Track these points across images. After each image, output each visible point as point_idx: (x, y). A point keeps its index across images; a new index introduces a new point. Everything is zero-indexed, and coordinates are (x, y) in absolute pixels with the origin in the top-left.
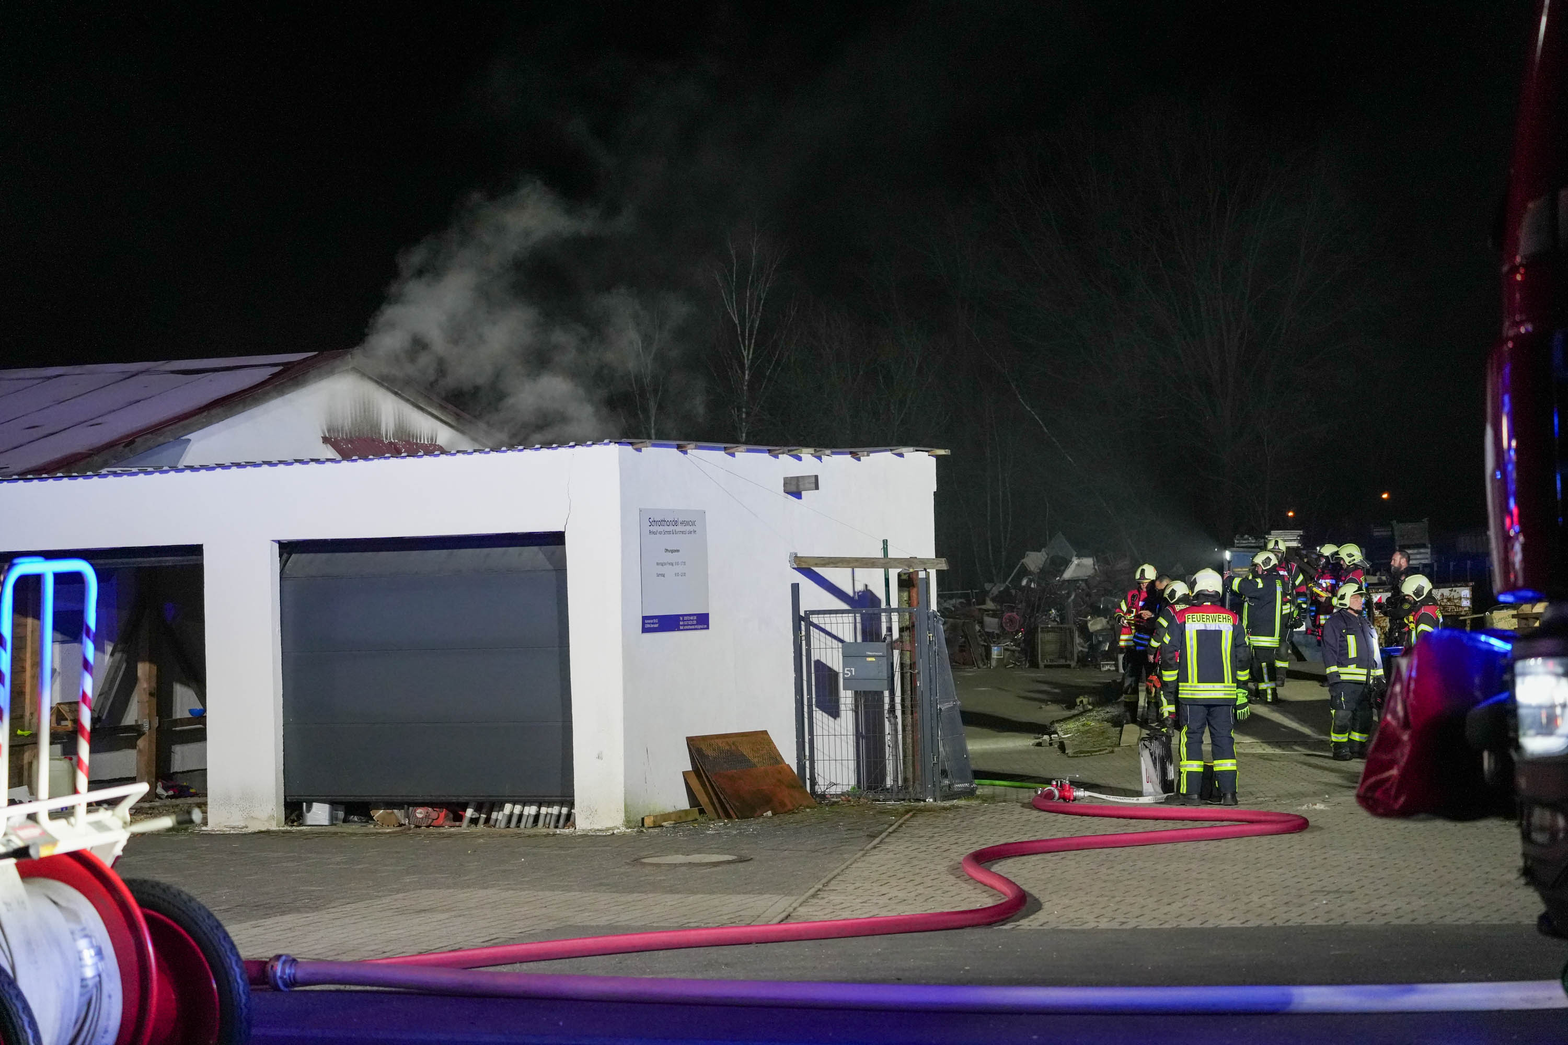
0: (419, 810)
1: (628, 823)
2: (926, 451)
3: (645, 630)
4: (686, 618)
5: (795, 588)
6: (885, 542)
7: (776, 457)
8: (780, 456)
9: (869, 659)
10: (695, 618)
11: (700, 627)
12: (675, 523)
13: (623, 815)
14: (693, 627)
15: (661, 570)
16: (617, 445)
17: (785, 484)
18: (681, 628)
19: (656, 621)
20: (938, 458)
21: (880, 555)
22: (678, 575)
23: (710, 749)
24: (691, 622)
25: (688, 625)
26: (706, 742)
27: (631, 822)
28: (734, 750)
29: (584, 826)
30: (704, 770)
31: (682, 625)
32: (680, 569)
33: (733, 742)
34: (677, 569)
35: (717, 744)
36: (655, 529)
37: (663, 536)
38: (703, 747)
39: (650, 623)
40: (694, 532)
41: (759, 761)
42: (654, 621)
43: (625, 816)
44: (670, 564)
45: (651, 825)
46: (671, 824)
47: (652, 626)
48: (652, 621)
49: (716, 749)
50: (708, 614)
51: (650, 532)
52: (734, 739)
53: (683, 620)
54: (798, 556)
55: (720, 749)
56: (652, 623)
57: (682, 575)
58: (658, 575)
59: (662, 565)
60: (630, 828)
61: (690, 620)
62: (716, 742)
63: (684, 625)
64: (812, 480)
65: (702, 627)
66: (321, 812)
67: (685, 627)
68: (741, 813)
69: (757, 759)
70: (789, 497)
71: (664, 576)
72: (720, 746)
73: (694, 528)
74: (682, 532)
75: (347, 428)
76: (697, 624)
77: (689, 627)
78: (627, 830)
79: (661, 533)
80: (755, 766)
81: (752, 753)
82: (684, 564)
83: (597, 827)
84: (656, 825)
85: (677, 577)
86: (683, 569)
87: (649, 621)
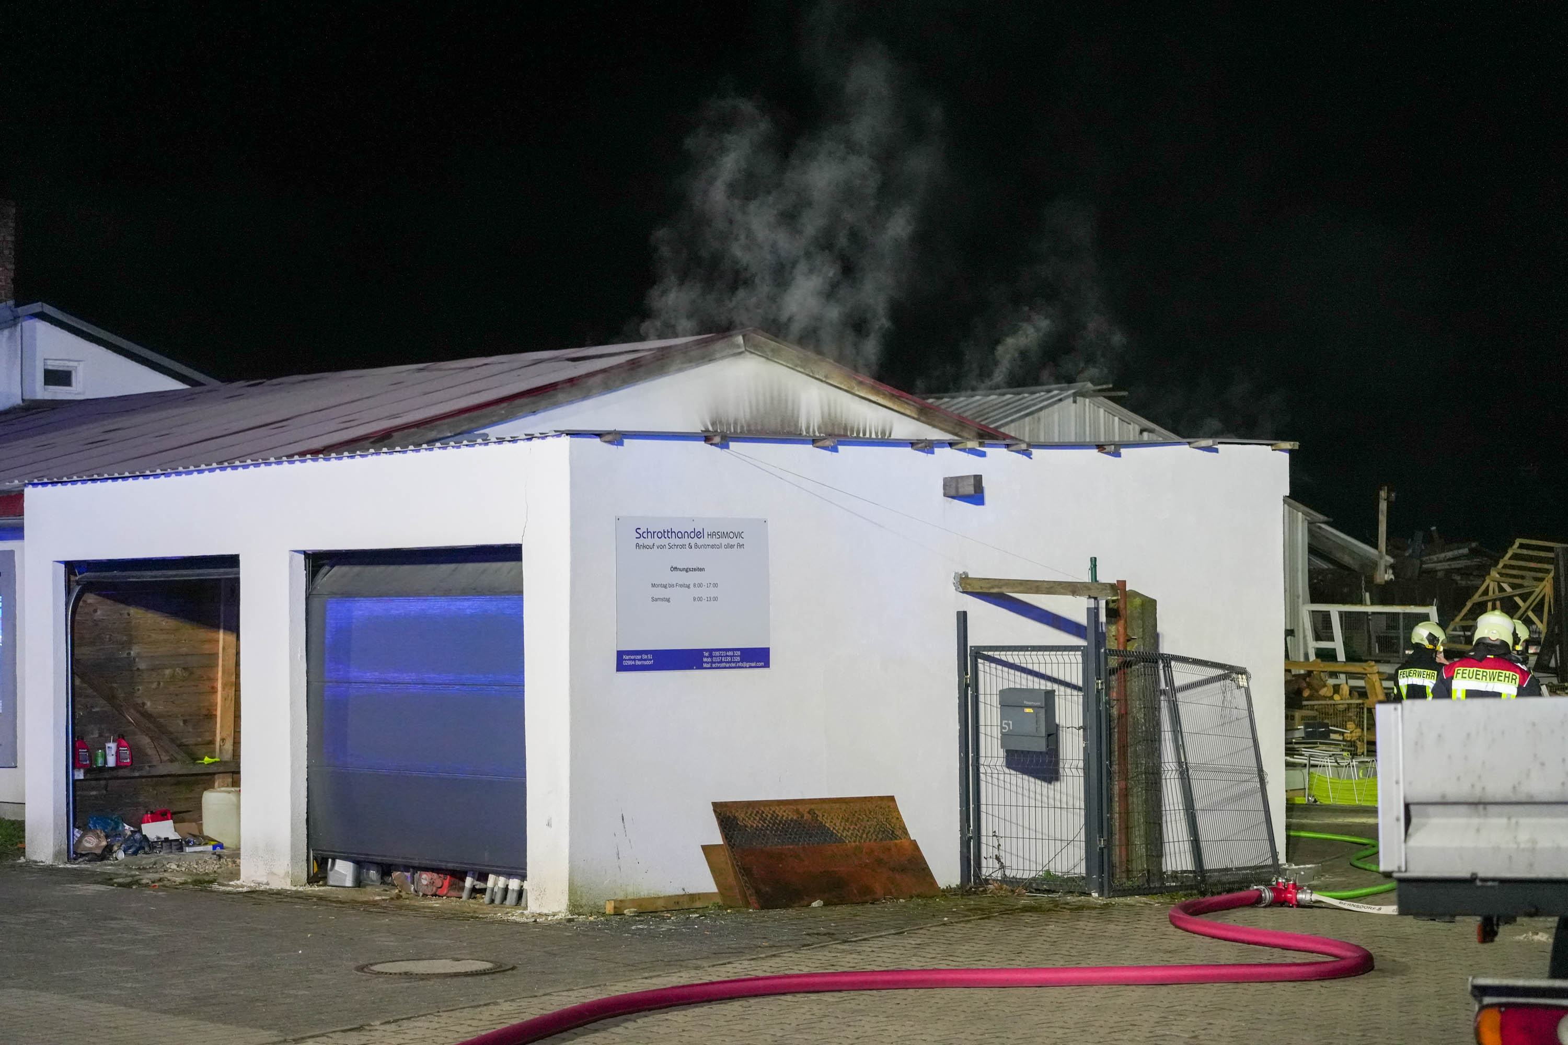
0: (424, 876)
1: (575, 906)
2: (1268, 445)
3: (621, 667)
4: (714, 654)
5: (962, 618)
6: (1094, 561)
7: (933, 453)
9: (1028, 710)
10: (739, 653)
11: (745, 664)
12: (698, 535)
13: (567, 898)
14: (733, 665)
15: (660, 593)
16: (568, 437)
17: (945, 486)
18: (705, 665)
19: (650, 656)
20: (1291, 452)
21: (1086, 578)
22: (700, 599)
23: (755, 819)
24: (729, 659)
25: (721, 662)
26: (751, 809)
27: (582, 907)
28: (806, 820)
29: (534, 905)
30: (729, 845)
31: (708, 663)
32: (704, 592)
33: (810, 810)
34: (698, 592)
35: (774, 812)
36: (649, 541)
37: (666, 550)
38: (740, 815)
39: (635, 660)
40: (741, 546)
41: (852, 834)
42: (645, 657)
43: (570, 900)
44: (681, 586)
45: (612, 912)
46: (636, 912)
47: (638, 663)
48: (639, 657)
49: (768, 818)
50: (768, 649)
51: (637, 545)
52: (813, 807)
53: (711, 656)
54: (967, 577)
55: (776, 818)
56: (639, 660)
57: (709, 599)
58: (654, 600)
59: (665, 587)
60: (579, 914)
61: (727, 656)
62: (773, 809)
63: (712, 662)
64: (972, 481)
65: (753, 664)
66: (343, 871)
67: (714, 665)
68: (767, 903)
69: (851, 832)
70: (956, 501)
71: (668, 600)
72: (778, 815)
73: (740, 541)
74: (713, 546)
75: (743, 420)
76: (742, 661)
77: (723, 665)
78: (570, 917)
79: (662, 547)
80: (840, 841)
81: (843, 824)
82: (715, 585)
83: (545, 911)
84: (618, 912)
85: (697, 602)
86: (712, 592)
87: (632, 657)
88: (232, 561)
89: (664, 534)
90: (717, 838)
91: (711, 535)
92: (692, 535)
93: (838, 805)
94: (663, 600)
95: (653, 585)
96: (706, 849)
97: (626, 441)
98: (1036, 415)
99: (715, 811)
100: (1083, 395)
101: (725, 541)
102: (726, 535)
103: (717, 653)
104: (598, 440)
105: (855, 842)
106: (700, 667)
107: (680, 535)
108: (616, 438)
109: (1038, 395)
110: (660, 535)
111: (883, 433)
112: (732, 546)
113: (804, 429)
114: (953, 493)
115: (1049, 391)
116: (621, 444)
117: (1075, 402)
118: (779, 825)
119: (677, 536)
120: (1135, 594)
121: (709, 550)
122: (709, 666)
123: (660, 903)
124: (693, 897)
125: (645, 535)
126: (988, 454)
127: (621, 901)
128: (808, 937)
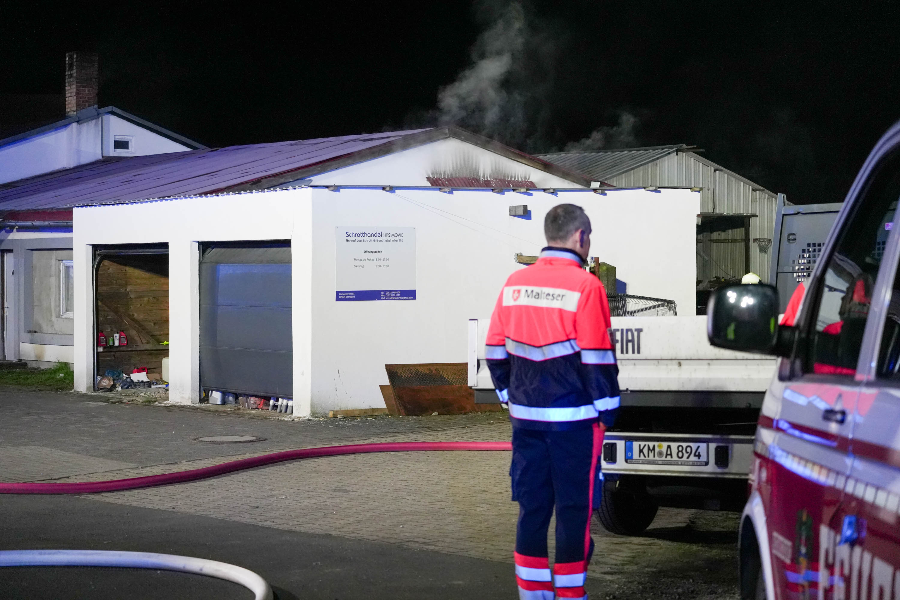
0: (252, 399)
1: (313, 413)
3: (338, 299)
4: (387, 293)
7: (504, 194)
8: (506, 193)
10: (400, 292)
11: (403, 298)
12: (379, 235)
13: (310, 409)
14: (397, 298)
15: (359, 263)
16: (312, 188)
17: (510, 210)
18: (382, 298)
19: (353, 294)
22: (379, 266)
23: (407, 373)
24: (395, 295)
25: (390, 297)
26: (405, 368)
27: (317, 414)
28: (434, 374)
29: (296, 414)
30: (392, 385)
31: (383, 297)
32: (382, 263)
33: (436, 369)
34: (378, 263)
35: (417, 369)
36: (353, 238)
37: (362, 243)
38: (399, 371)
39: (345, 296)
40: (401, 240)
41: (457, 381)
42: (350, 294)
43: (311, 410)
44: (369, 260)
45: (332, 417)
46: (343, 416)
47: (347, 297)
48: (348, 294)
49: (414, 373)
50: (415, 291)
51: (347, 240)
52: (438, 367)
53: (385, 294)
54: (522, 255)
55: (418, 373)
56: (347, 296)
57: (384, 266)
58: (355, 266)
59: (361, 260)
60: (316, 417)
61: (393, 294)
62: (417, 368)
63: (385, 297)
64: (522, 208)
65: (407, 298)
66: (216, 396)
67: (386, 298)
68: (410, 413)
69: (457, 379)
70: (516, 218)
71: (363, 267)
72: (419, 371)
73: (401, 238)
74: (386, 241)
75: (449, 172)
76: (401, 296)
77: (391, 298)
78: (311, 418)
79: (360, 241)
80: (450, 384)
81: (453, 376)
82: (388, 260)
83: (300, 416)
84: (335, 416)
85: (377, 267)
86: (386, 263)
87: (344, 294)
88: (165, 245)
89: (360, 235)
90: (386, 382)
91: (385, 235)
92: (376, 235)
93: (451, 367)
94: (360, 266)
95: (355, 260)
96: (382, 387)
97: (341, 190)
98: (655, 162)
99: (386, 369)
100: (682, 151)
101: (393, 238)
102: (393, 235)
103: (388, 293)
104: (327, 189)
105: (458, 384)
106: (379, 299)
107: (369, 235)
108: (336, 188)
109: (657, 151)
110: (359, 235)
111: (525, 178)
112: (396, 241)
113: (482, 176)
114: (513, 213)
115: (663, 149)
116: (339, 191)
117: (677, 155)
118: (419, 376)
119: (367, 235)
120: (605, 264)
121: (385, 242)
122: (384, 298)
123: (357, 413)
124: (373, 410)
125: (351, 235)
126: (533, 194)
127: (336, 411)
128: (417, 429)
